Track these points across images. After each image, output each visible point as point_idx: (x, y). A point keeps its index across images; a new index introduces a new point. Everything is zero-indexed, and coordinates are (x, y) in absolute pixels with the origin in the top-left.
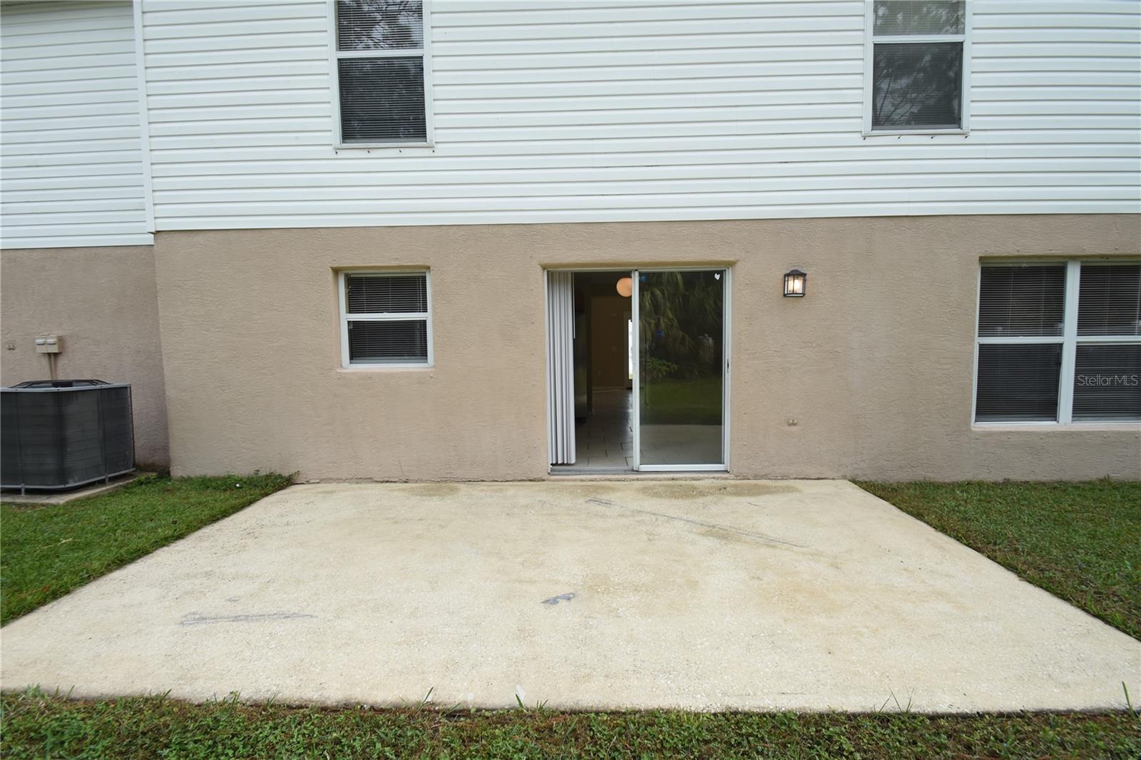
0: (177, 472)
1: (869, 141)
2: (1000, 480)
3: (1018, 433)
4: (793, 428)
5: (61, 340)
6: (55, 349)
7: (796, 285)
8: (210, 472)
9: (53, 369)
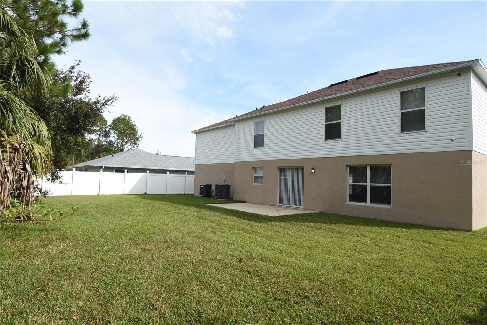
0: (234, 199)
1: (325, 143)
2: (351, 215)
3: (353, 205)
4: (313, 200)
5: (226, 178)
6: (225, 179)
7: (313, 171)
8: (237, 200)
9: (225, 182)
